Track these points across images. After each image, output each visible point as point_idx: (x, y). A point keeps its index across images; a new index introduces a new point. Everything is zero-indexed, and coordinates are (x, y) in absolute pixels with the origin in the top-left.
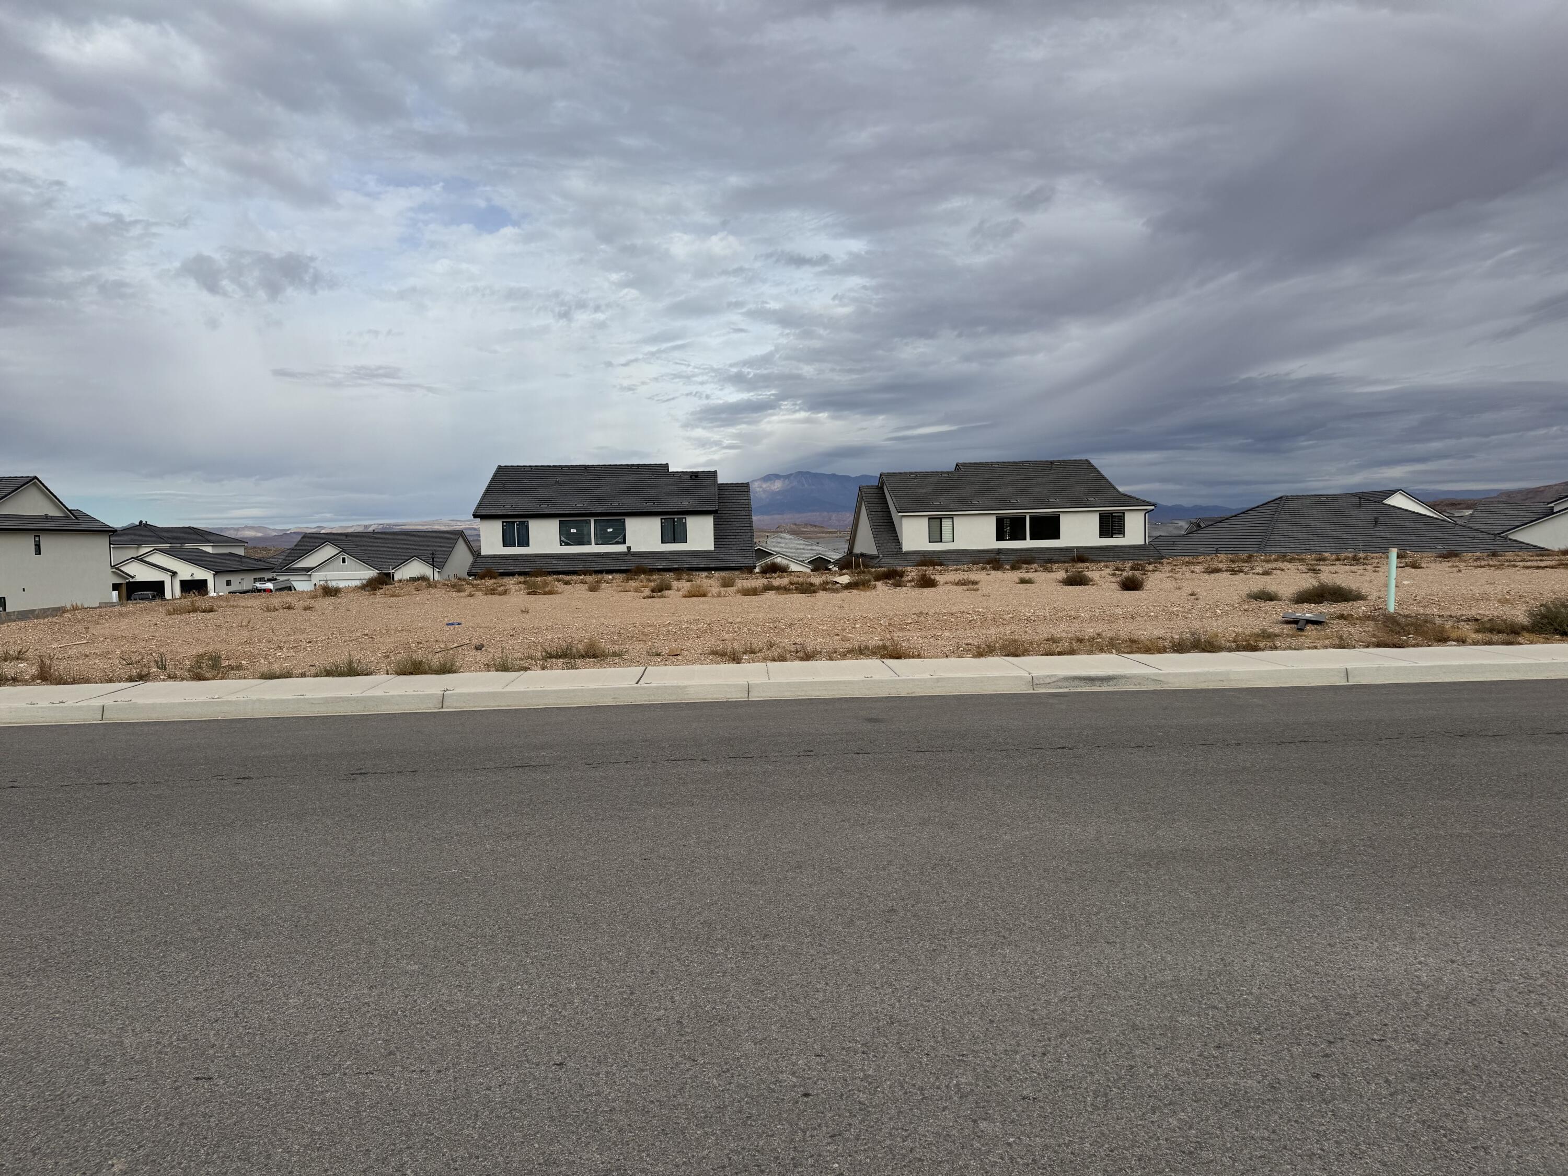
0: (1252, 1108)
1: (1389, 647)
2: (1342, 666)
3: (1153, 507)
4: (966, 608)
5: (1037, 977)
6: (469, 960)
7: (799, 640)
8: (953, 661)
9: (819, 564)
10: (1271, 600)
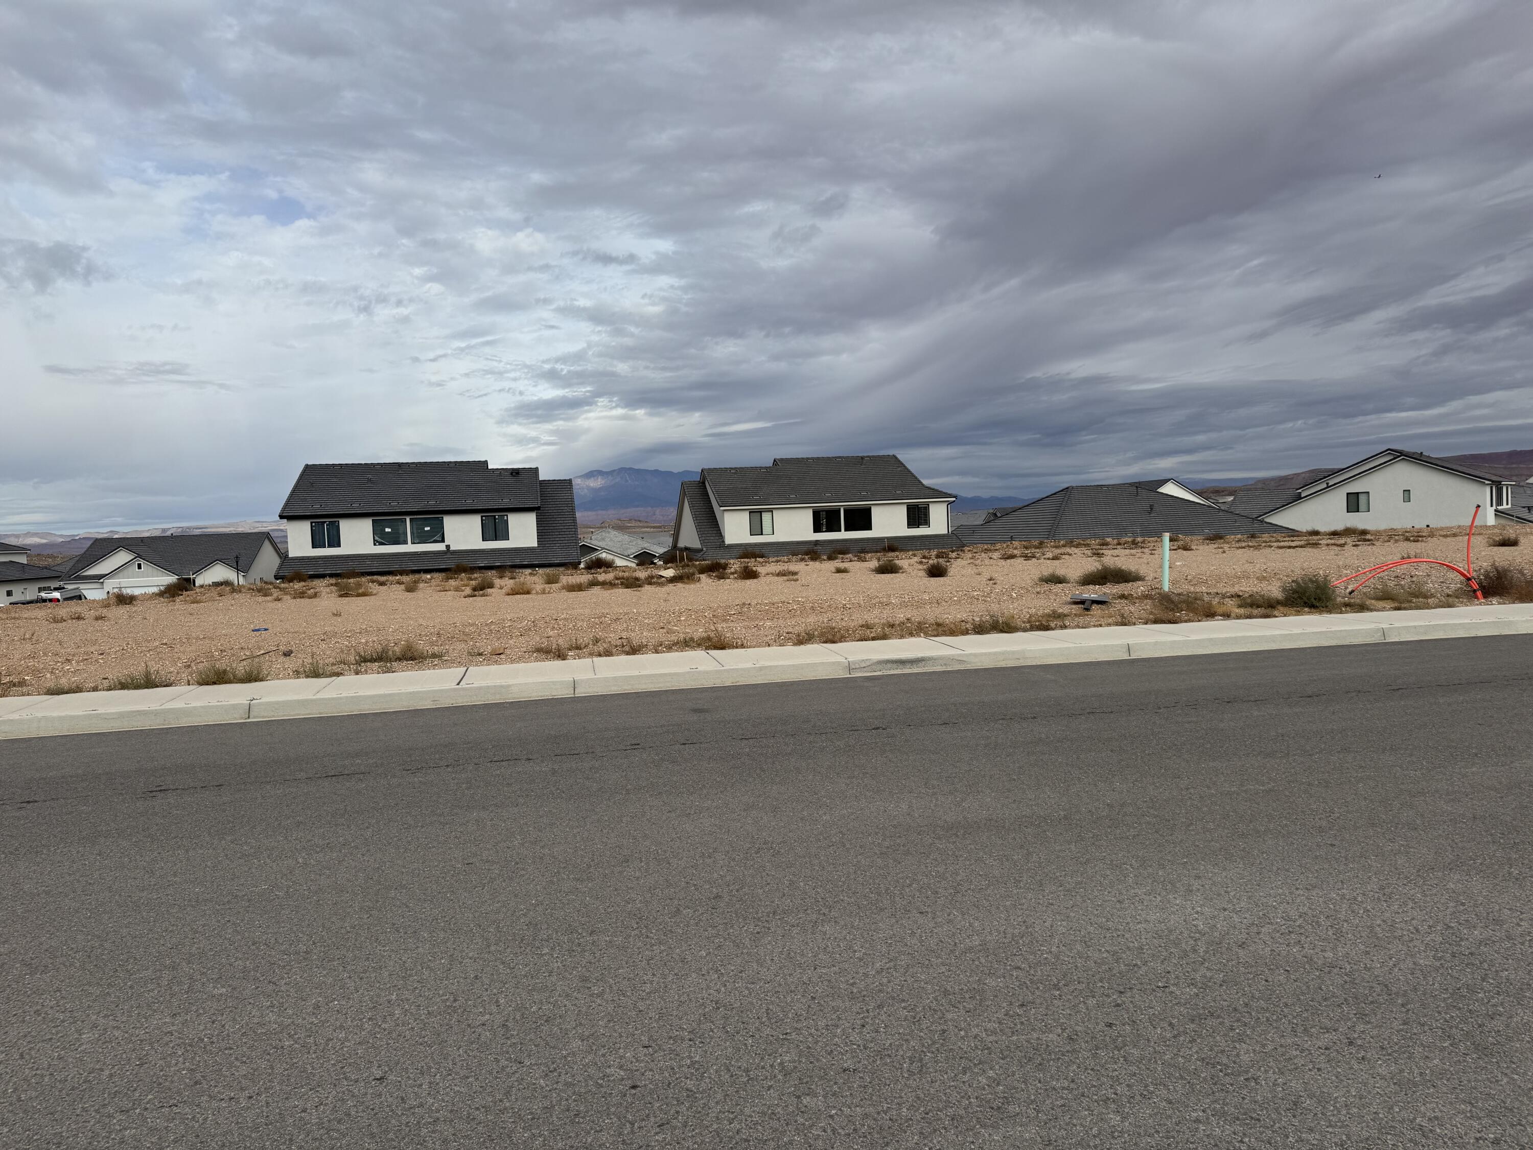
0: (1053, 1060)
1: (1165, 623)
2: (1125, 641)
3: (954, 499)
4: (787, 598)
5: (855, 951)
6: (282, 978)
7: (624, 635)
8: (775, 649)
9: (645, 559)
10: (1060, 583)
